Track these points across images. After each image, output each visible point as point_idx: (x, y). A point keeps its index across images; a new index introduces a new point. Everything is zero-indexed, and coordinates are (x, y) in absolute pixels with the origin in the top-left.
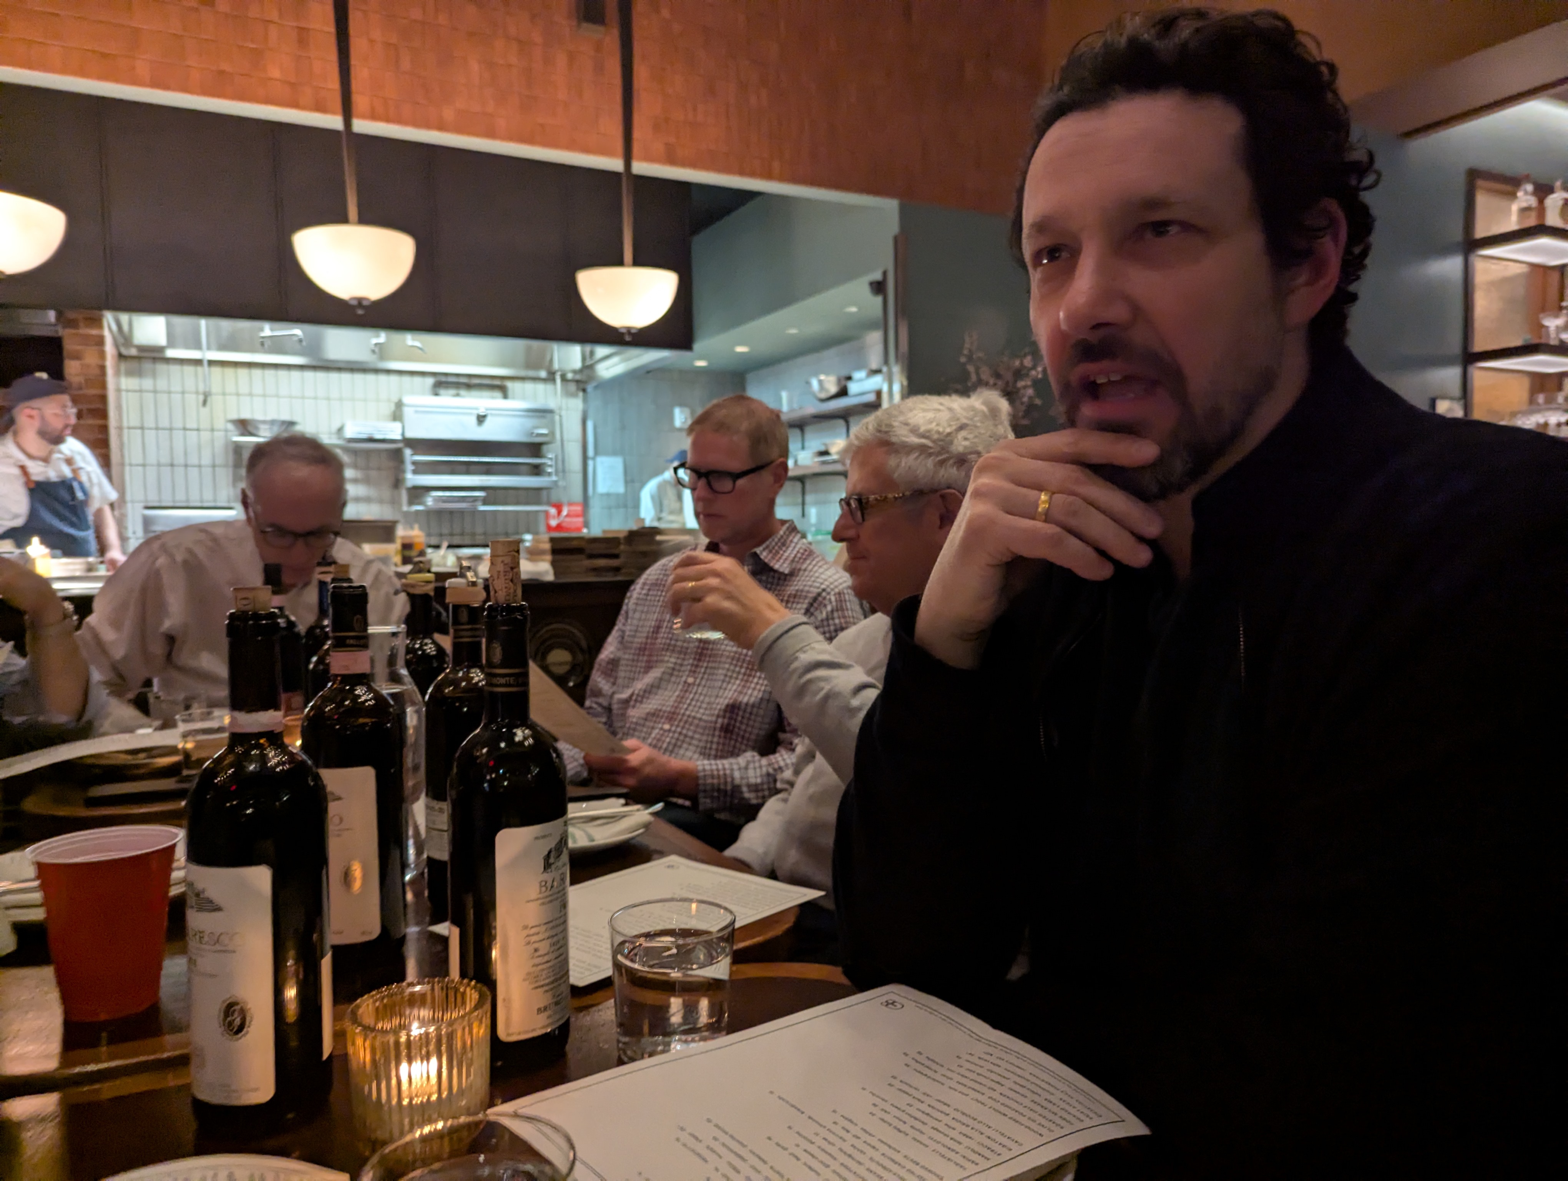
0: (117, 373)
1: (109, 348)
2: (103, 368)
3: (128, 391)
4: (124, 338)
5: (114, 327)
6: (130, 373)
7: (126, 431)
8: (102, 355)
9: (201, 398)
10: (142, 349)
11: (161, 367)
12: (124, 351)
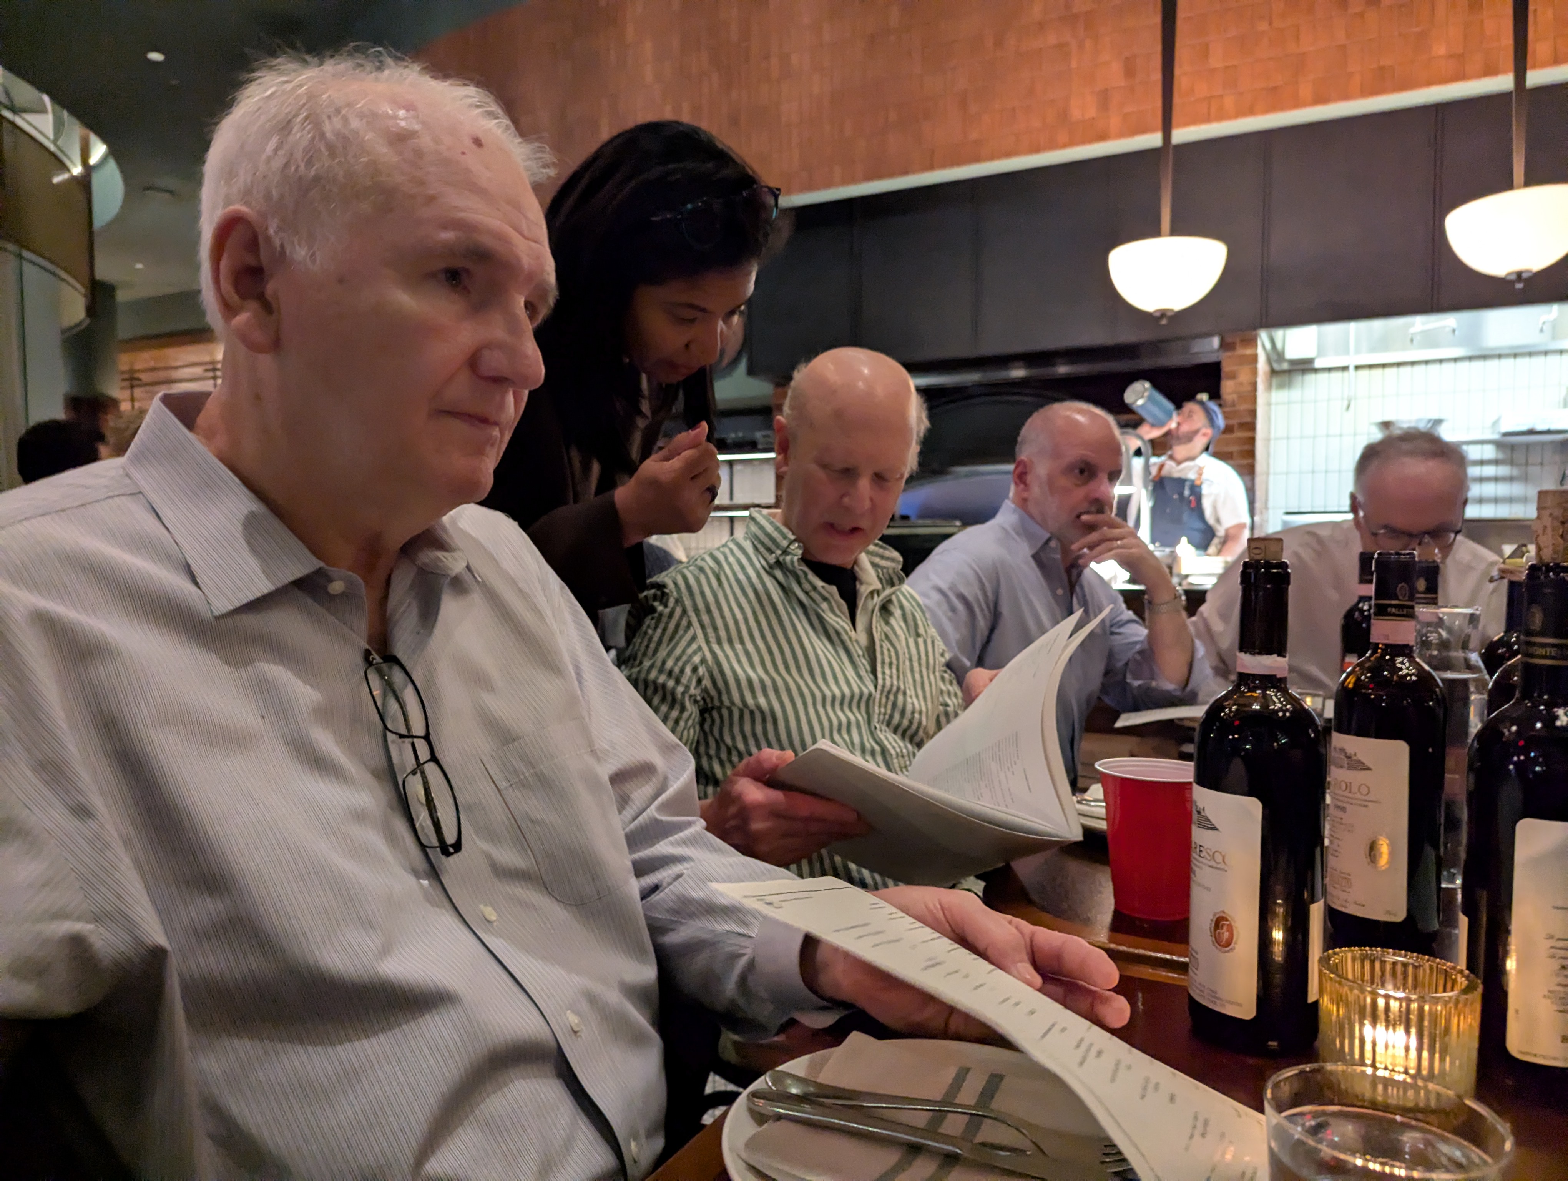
0: (1269, 387)
1: (1262, 365)
2: (1254, 385)
3: (1277, 404)
4: (1276, 355)
5: (1268, 346)
6: (1281, 386)
7: (1272, 442)
8: (1255, 372)
9: (1346, 403)
10: (1293, 362)
11: (1310, 378)
12: (1276, 367)
